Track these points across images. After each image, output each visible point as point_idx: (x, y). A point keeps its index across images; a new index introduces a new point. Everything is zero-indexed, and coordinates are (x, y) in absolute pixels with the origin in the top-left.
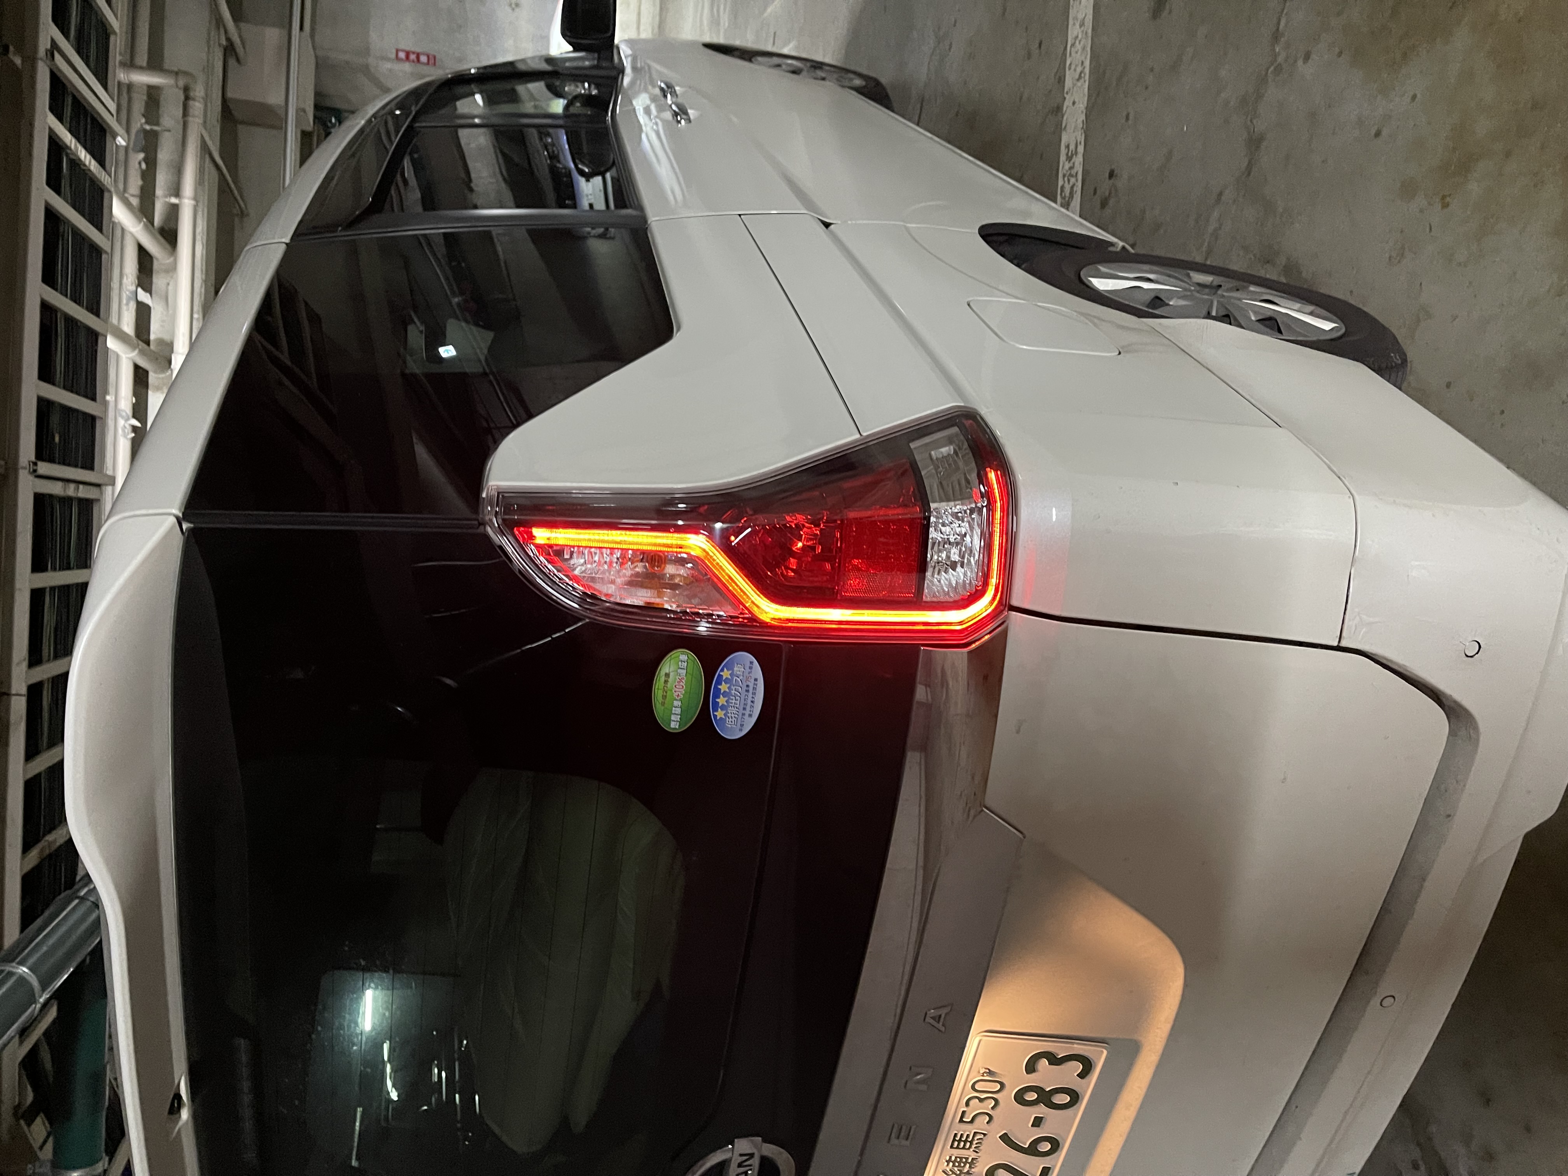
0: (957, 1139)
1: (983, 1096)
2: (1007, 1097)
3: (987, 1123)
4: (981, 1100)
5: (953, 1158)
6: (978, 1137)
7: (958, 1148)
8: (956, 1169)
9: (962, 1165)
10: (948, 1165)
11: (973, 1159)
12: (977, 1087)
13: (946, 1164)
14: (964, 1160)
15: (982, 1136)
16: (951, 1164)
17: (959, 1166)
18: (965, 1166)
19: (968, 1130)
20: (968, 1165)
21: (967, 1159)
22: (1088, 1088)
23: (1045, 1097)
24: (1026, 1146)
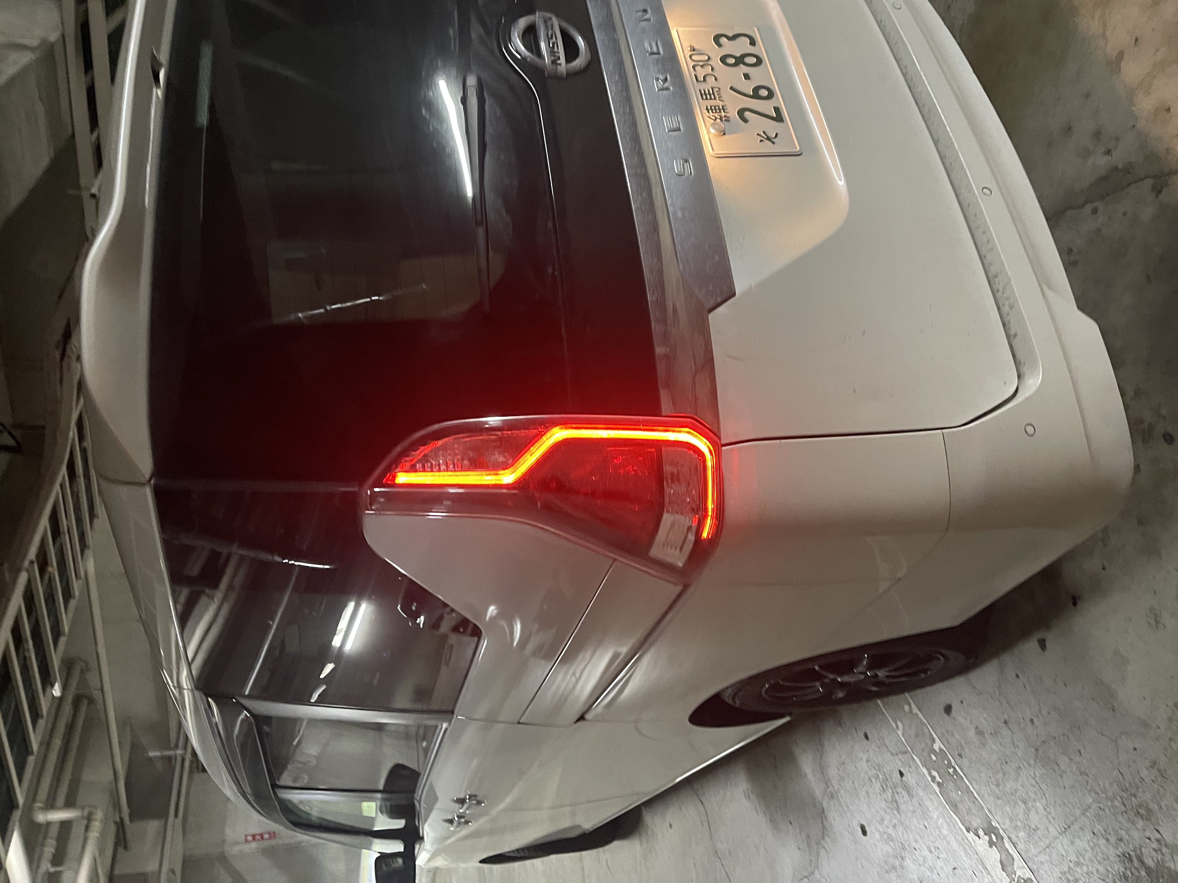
0: (703, 92)
1: (701, 64)
2: (716, 62)
3: (716, 79)
4: (702, 66)
5: (709, 108)
6: (715, 90)
7: (707, 99)
8: (716, 115)
9: (718, 111)
10: (708, 112)
11: (723, 107)
12: (694, 57)
13: (706, 111)
14: (717, 108)
15: (718, 89)
16: (710, 111)
17: (716, 112)
18: (720, 112)
19: (706, 87)
20: (722, 111)
21: (719, 107)
22: (760, 49)
23: (740, 60)
24: (752, 93)
